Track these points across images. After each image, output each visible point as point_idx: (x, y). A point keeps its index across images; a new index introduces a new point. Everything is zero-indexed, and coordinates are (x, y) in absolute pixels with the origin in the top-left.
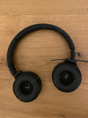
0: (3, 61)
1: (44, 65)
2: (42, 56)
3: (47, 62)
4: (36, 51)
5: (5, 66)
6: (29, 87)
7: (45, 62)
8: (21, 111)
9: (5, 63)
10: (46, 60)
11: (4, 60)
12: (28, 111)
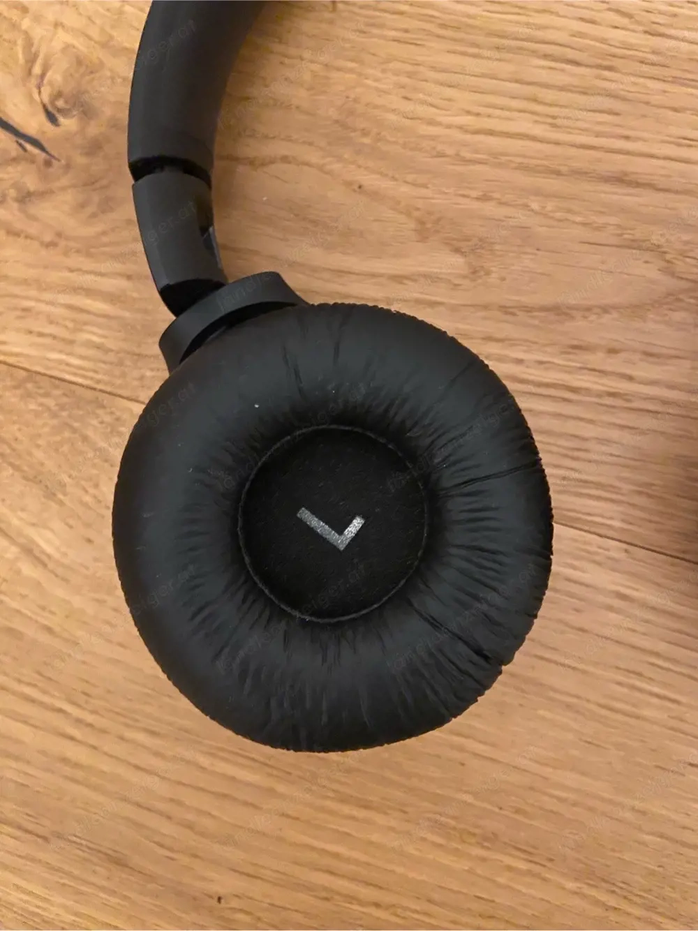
0: (68, 123)
1: (605, 310)
2: (621, 179)
3: (669, 271)
4: (550, 95)
5: (69, 198)
6: (357, 523)
7: (646, 271)
8: (119, 862)
9: (81, 160)
10: (657, 250)
11: (87, 112)
12: (224, 883)
